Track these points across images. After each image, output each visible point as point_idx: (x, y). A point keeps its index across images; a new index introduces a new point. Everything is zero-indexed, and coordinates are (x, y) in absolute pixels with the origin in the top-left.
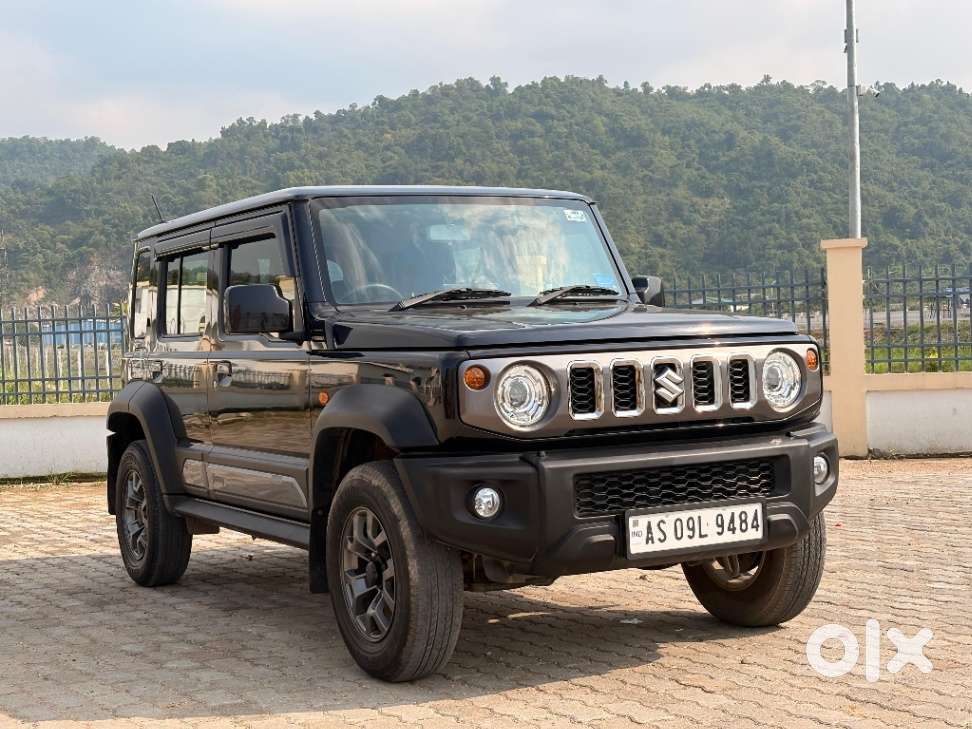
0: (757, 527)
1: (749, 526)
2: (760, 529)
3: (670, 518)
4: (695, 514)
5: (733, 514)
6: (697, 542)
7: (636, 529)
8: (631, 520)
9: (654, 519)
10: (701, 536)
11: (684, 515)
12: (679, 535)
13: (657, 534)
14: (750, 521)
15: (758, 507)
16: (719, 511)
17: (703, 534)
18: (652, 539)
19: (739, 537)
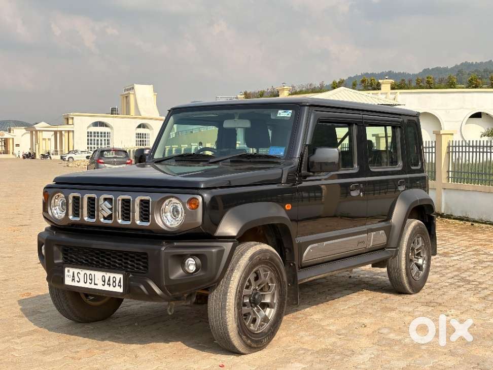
0: (120, 286)
1: (117, 285)
2: (122, 287)
3: (83, 272)
4: (93, 272)
5: (110, 277)
6: (93, 286)
7: (69, 274)
8: (66, 269)
9: (76, 271)
10: (95, 284)
11: (88, 272)
12: (86, 281)
13: (76, 279)
14: (117, 282)
15: (121, 276)
16: (104, 274)
17: (96, 283)
18: (74, 280)
19: (111, 289)
